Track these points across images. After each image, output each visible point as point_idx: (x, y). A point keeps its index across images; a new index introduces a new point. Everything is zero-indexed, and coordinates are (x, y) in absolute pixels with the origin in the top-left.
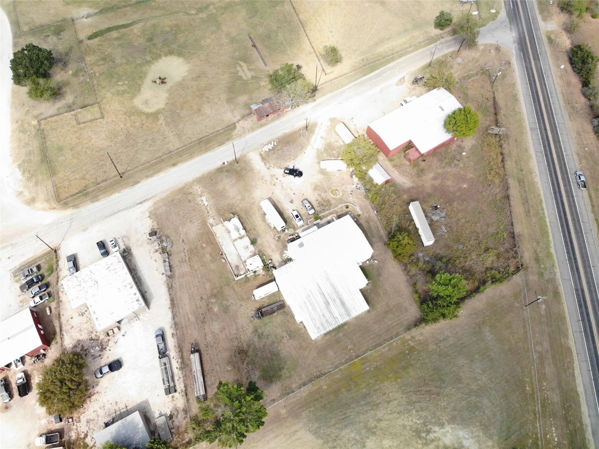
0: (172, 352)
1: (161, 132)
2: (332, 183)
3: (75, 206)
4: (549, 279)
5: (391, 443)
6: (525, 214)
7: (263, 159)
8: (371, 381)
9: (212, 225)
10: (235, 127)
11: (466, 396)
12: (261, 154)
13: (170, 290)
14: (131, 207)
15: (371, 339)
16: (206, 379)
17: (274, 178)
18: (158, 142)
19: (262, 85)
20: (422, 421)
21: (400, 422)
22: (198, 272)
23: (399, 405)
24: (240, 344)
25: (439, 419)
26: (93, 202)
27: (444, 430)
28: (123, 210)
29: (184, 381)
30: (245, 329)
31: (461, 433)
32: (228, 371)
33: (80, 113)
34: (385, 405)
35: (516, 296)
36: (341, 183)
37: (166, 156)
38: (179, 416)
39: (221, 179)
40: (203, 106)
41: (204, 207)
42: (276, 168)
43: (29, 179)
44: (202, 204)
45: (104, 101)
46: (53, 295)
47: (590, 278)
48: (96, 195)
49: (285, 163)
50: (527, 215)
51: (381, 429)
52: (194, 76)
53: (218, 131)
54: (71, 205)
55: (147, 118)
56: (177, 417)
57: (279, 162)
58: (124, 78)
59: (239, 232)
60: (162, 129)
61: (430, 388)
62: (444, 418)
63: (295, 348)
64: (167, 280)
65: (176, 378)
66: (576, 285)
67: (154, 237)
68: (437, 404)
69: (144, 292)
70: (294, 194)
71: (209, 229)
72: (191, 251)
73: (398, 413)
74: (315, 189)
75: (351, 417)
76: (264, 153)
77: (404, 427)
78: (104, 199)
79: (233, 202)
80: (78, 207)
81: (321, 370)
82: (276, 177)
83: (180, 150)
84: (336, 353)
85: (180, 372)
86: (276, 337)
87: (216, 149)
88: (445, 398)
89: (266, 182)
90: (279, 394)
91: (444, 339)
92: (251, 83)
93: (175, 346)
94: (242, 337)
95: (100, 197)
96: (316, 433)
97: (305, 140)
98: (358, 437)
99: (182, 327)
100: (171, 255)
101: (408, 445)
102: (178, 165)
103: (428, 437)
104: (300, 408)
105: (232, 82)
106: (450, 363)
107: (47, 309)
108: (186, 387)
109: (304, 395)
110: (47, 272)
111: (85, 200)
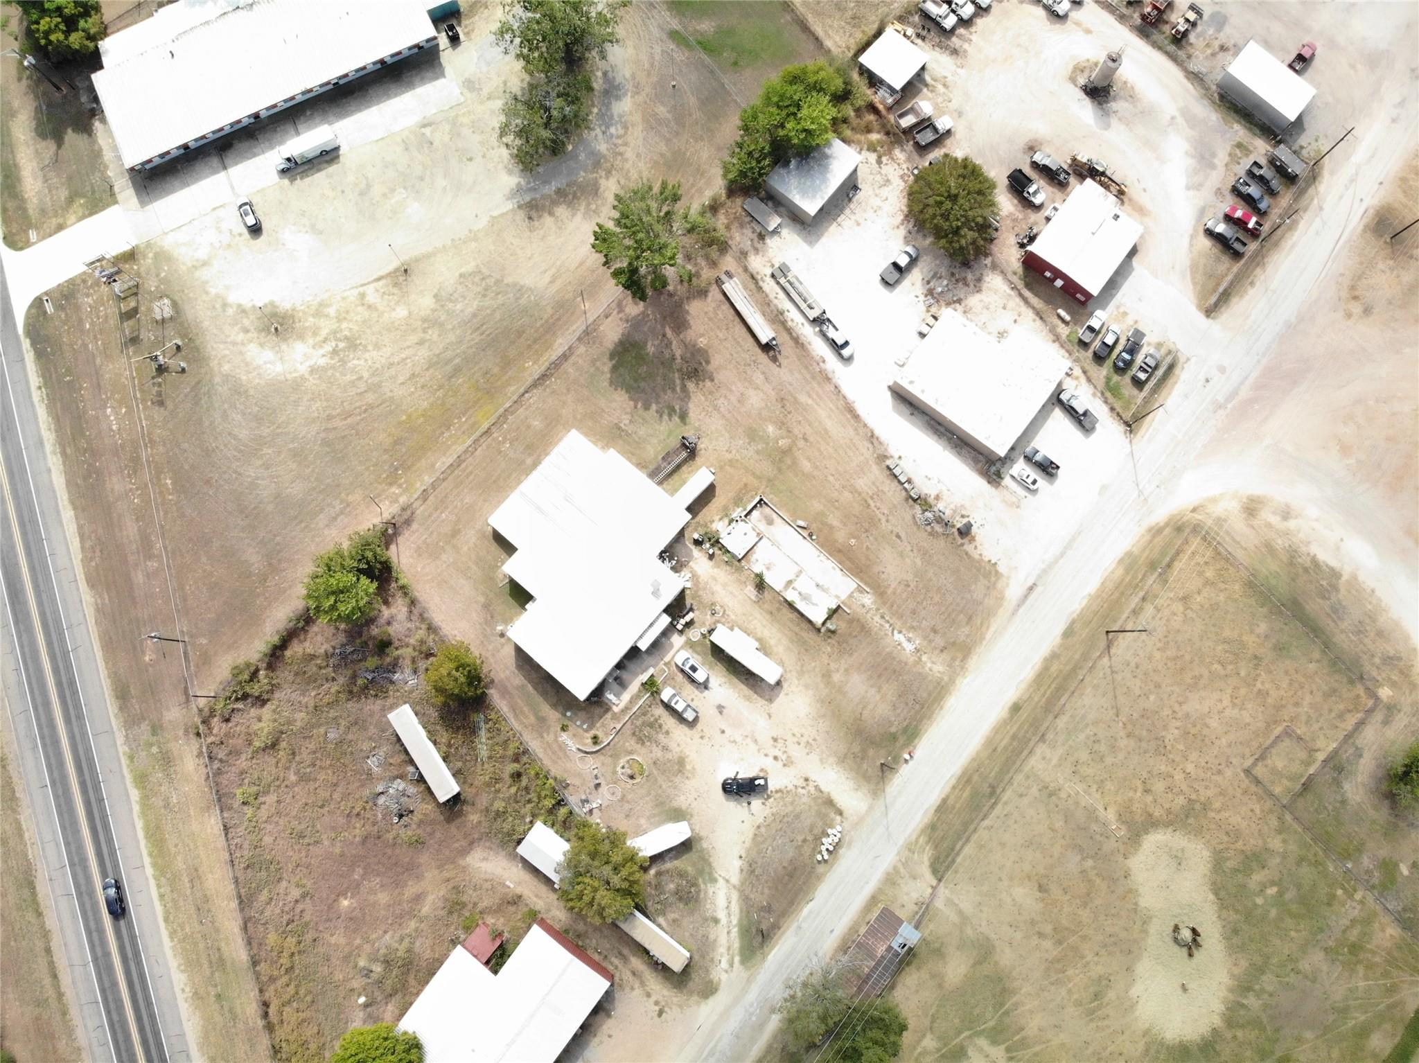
0: (808, 333)
1: (1095, 787)
2: (649, 794)
3: (1156, 531)
4: (139, 725)
5: (394, 314)
6: (200, 870)
7: (830, 802)
8: (452, 400)
9: (860, 590)
10: (935, 871)
11: (280, 430)
12: (841, 813)
13: (869, 434)
14: (1045, 571)
15: (471, 473)
16: (732, 311)
17: (784, 757)
18: (1084, 755)
19: (929, 1036)
20: (350, 365)
21: (387, 351)
22: (837, 486)
23: (393, 378)
24: (701, 386)
25: (320, 378)
26: (1129, 554)
27: (308, 364)
28: (1056, 561)
29: (767, 296)
30: (704, 413)
31: (279, 368)
32: (703, 335)
33: (1307, 764)
34: (417, 370)
35: (206, 660)
36: (628, 802)
37: (1046, 725)
38: (749, 242)
39: (899, 711)
40: (1041, 905)
41: (897, 627)
42: (790, 787)
43: (1293, 553)
44: (904, 632)
45: (1274, 822)
46: (1077, 347)
47: (51, 755)
48: (1132, 572)
49: (774, 810)
50: (196, 870)
51: (414, 330)
52: (1111, 995)
53: (968, 840)
54: (1167, 531)
55: (1151, 815)
56: (752, 240)
57: (790, 808)
58: (1273, 913)
59: (800, 593)
60: (1098, 796)
61: (345, 422)
62: (312, 381)
63: (603, 411)
64: (886, 450)
65: (782, 295)
66: (82, 727)
67: (959, 525)
68: (327, 400)
69: (916, 412)
70: (723, 732)
71: (862, 579)
72: (873, 522)
73: (392, 364)
74: (681, 762)
75: (470, 332)
76: (833, 820)
77: (377, 346)
78: (1110, 570)
79: (843, 661)
80: (1150, 530)
81: (545, 390)
82: (780, 764)
83: (1025, 753)
84: (529, 427)
85: (780, 307)
86: (643, 419)
87: (947, 789)
88: (316, 415)
89: (796, 740)
90: (601, 328)
91: (335, 518)
92: (959, 1033)
93: (809, 343)
94: (703, 398)
95: (1120, 572)
96: (520, 290)
97: (752, 896)
98: (450, 305)
99: (814, 378)
100: (907, 500)
101: (364, 322)
102: (1006, 710)
103: (333, 344)
104: (559, 319)
105: (1006, 1013)
106: (316, 479)
107: (1068, 318)
108: (760, 289)
109: (560, 341)
110: (1117, 382)
111: (1147, 552)
